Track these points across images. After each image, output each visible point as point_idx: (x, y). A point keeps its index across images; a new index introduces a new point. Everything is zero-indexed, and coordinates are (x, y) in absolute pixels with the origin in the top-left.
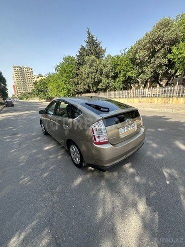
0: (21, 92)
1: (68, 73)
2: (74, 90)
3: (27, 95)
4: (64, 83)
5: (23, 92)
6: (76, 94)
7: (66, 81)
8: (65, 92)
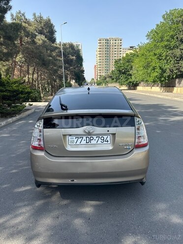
0: (102, 74)
1: (168, 41)
2: (172, 71)
3: (107, 79)
4: (158, 58)
5: (104, 74)
6: (176, 78)
7: (160, 55)
8: (156, 74)
